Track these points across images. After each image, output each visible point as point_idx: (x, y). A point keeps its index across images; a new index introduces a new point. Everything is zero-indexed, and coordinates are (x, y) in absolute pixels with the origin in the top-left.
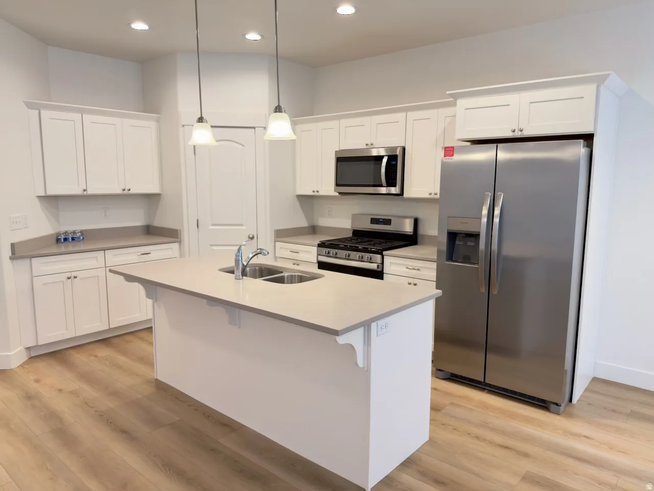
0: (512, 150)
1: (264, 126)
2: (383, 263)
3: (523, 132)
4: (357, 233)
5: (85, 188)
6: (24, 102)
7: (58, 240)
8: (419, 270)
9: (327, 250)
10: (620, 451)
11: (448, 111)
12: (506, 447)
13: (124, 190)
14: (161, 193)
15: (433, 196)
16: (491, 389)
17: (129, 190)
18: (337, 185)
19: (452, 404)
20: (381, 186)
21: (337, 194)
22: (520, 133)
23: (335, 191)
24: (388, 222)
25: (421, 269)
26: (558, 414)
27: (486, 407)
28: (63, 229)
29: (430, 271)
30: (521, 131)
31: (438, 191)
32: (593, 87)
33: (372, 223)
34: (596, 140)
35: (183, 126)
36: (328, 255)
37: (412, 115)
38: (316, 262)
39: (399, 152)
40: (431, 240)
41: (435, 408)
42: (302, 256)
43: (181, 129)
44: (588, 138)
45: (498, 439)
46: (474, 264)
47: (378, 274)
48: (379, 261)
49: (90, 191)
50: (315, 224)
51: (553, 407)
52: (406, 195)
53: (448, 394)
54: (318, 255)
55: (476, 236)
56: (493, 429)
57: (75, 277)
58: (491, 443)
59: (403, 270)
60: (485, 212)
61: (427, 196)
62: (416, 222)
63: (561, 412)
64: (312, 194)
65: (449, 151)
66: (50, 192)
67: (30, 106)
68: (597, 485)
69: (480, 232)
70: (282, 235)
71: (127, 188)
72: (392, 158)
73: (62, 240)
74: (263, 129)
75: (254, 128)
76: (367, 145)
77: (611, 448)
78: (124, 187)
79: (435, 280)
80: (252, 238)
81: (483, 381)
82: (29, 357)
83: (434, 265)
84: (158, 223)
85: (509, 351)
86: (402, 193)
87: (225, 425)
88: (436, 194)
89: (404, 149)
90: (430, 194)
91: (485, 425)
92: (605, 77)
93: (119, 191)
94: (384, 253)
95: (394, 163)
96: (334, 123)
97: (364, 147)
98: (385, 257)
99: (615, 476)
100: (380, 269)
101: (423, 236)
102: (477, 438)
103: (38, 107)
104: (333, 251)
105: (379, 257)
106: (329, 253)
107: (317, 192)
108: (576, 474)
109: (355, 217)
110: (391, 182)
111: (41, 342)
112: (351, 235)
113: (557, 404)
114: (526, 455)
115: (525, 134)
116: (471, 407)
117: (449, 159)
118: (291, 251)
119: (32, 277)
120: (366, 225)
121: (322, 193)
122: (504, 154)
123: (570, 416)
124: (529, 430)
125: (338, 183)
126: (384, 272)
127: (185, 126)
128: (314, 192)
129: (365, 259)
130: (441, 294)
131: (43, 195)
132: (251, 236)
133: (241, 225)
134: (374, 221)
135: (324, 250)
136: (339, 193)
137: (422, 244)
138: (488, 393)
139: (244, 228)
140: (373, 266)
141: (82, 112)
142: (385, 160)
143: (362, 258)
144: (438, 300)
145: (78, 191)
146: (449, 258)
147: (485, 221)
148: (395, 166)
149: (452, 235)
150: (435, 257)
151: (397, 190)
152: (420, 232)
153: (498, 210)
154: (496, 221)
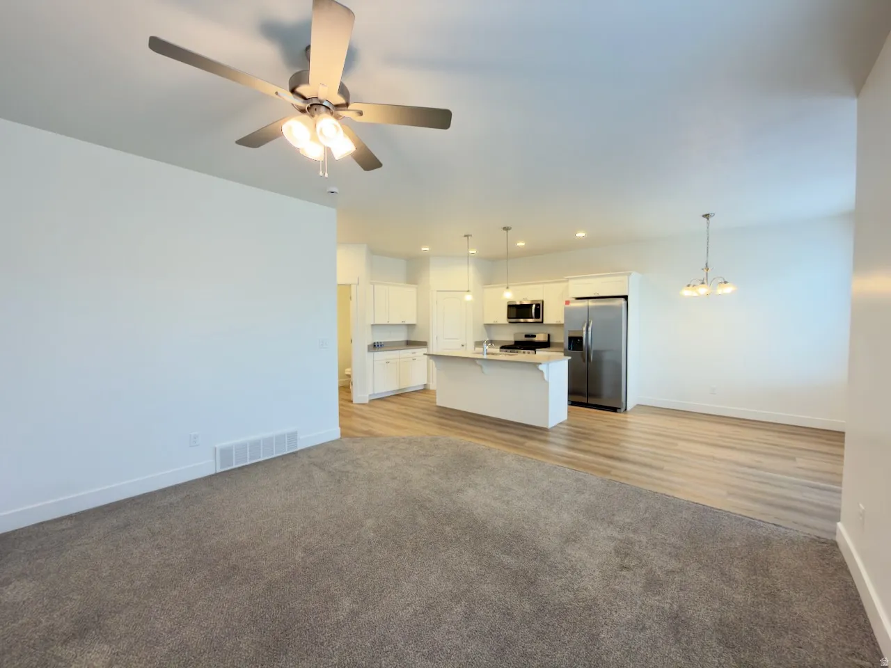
0: (595, 302)
1: (467, 290)
3: (599, 294)
4: (517, 342)
5: (388, 321)
6: (370, 281)
7: (375, 346)
11: (565, 284)
13: (403, 322)
14: (417, 323)
16: (590, 406)
17: (405, 322)
18: (509, 318)
20: (532, 318)
21: (508, 323)
23: (506, 321)
24: (534, 336)
26: (621, 413)
28: (376, 341)
31: (563, 320)
32: (626, 277)
34: (629, 298)
35: (432, 291)
39: (540, 303)
40: (559, 345)
44: (626, 297)
46: (581, 350)
49: (390, 322)
52: (544, 322)
55: (581, 338)
57: (389, 362)
60: (584, 329)
61: (555, 323)
62: (549, 336)
65: (567, 302)
66: (376, 322)
69: (583, 337)
70: (478, 343)
72: (538, 305)
73: (377, 346)
76: (524, 299)
84: (413, 339)
85: (597, 395)
86: (542, 322)
88: (561, 322)
89: (544, 301)
90: (558, 322)
92: (630, 274)
93: (401, 323)
95: (538, 307)
97: (522, 300)
101: (553, 343)
103: (374, 283)
107: (496, 322)
109: (515, 335)
110: (537, 316)
111: (376, 392)
112: (513, 343)
113: (620, 410)
117: (567, 306)
119: (374, 361)
120: (523, 338)
121: (499, 322)
122: (591, 303)
128: (494, 322)
130: (570, 359)
131: (372, 324)
132: (462, 345)
133: (458, 339)
134: (526, 336)
137: (552, 347)
138: (588, 408)
142: (534, 306)
144: (569, 361)
145: (386, 323)
146: (569, 349)
147: (585, 333)
148: (539, 309)
149: (571, 339)
150: (563, 350)
151: (540, 320)
152: (551, 341)
153: (590, 329)
154: (590, 333)
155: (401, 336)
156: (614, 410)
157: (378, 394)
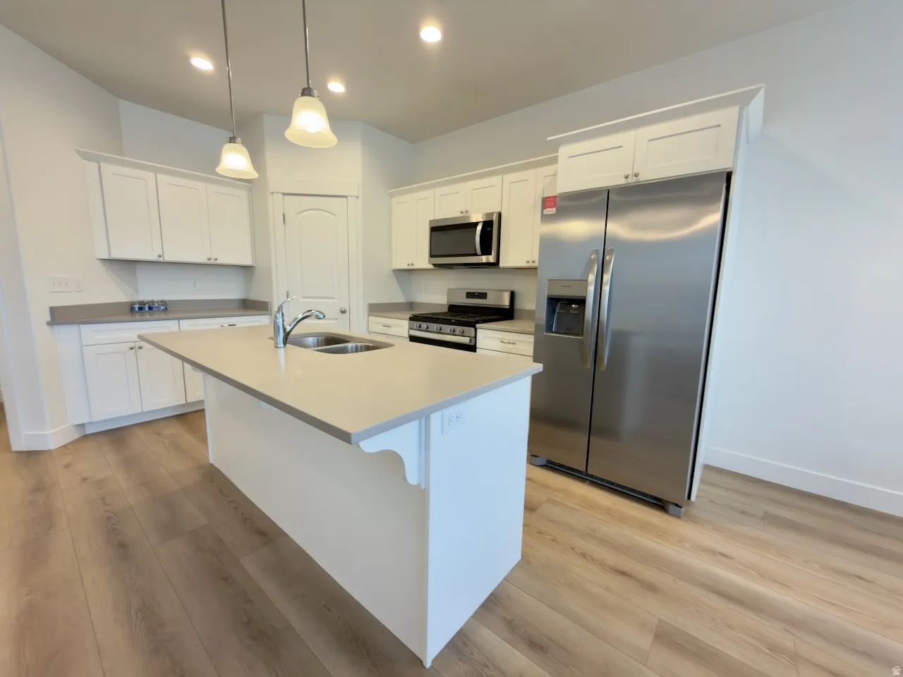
1: (357, 195)
2: (475, 337)
3: (639, 177)
4: (453, 308)
5: (161, 253)
6: (76, 150)
7: (132, 309)
8: (514, 344)
9: (418, 323)
10: (776, 582)
11: (546, 170)
12: (623, 573)
13: (210, 259)
14: (254, 265)
15: (530, 265)
16: (595, 480)
17: (216, 259)
18: (432, 256)
19: (549, 500)
20: (476, 255)
21: (431, 267)
22: (634, 178)
23: (429, 262)
24: (483, 296)
25: (516, 343)
26: (678, 517)
27: (591, 505)
29: (526, 344)
30: (636, 176)
31: (536, 258)
32: (734, 111)
33: (467, 297)
35: (272, 193)
36: (419, 329)
37: (509, 178)
38: (407, 336)
39: (495, 218)
40: (530, 315)
41: (529, 508)
42: (393, 331)
43: (270, 197)
45: (611, 558)
46: (578, 335)
47: (472, 348)
48: (473, 335)
49: (167, 258)
50: (412, 300)
51: (672, 508)
52: (501, 265)
53: (545, 486)
54: (410, 329)
55: (582, 302)
56: (603, 541)
57: (140, 348)
58: (602, 565)
59: (496, 345)
60: (592, 278)
61: (523, 264)
62: (513, 295)
63: (682, 516)
64: (407, 267)
65: (550, 202)
66: (116, 255)
67: (86, 157)
68: (767, 651)
69: (585, 297)
70: (376, 309)
71: (213, 257)
72: (488, 224)
73: (137, 309)
74: (355, 198)
75: (346, 197)
76: (462, 212)
77: (763, 576)
78: (210, 257)
79: (532, 355)
80: (344, 312)
81: (584, 470)
82: (82, 435)
83: (531, 339)
84: (254, 296)
86: (496, 264)
87: (262, 533)
88: (534, 262)
89: (500, 215)
90: (528, 262)
91: (591, 535)
93: (204, 260)
94: (478, 325)
95: (489, 229)
96: (429, 193)
97: (459, 215)
98: (478, 330)
99: (787, 631)
100: (472, 344)
101: (519, 311)
102: (584, 555)
103: (97, 159)
104: (424, 325)
105: (473, 329)
106: (420, 326)
107: (412, 265)
108: (731, 628)
109: (450, 292)
110: (486, 250)
112: (446, 310)
113: (677, 505)
114: (651, 588)
115: (642, 180)
116: (572, 505)
117: (550, 212)
118: (384, 326)
119: (82, 346)
120: (463, 300)
121: (417, 266)
123: (693, 520)
124: (648, 542)
125: (432, 254)
126: (477, 346)
127: (274, 194)
128: (408, 265)
129: (457, 333)
130: (541, 370)
131: (107, 257)
132: (343, 310)
133: (333, 298)
134: (470, 295)
135: (416, 324)
136: (434, 265)
137: (520, 318)
138: (589, 485)
139: (335, 301)
140: (465, 340)
141: (156, 171)
142: (479, 227)
143: (454, 331)
146: (549, 329)
147: (591, 288)
148: (490, 232)
149: (553, 301)
150: (533, 330)
151: (491, 259)
152: (518, 305)
153: (607, 277)
154: (606, 288)
155: (231, 290)
156: (660, 504)
157: (98, 422)
